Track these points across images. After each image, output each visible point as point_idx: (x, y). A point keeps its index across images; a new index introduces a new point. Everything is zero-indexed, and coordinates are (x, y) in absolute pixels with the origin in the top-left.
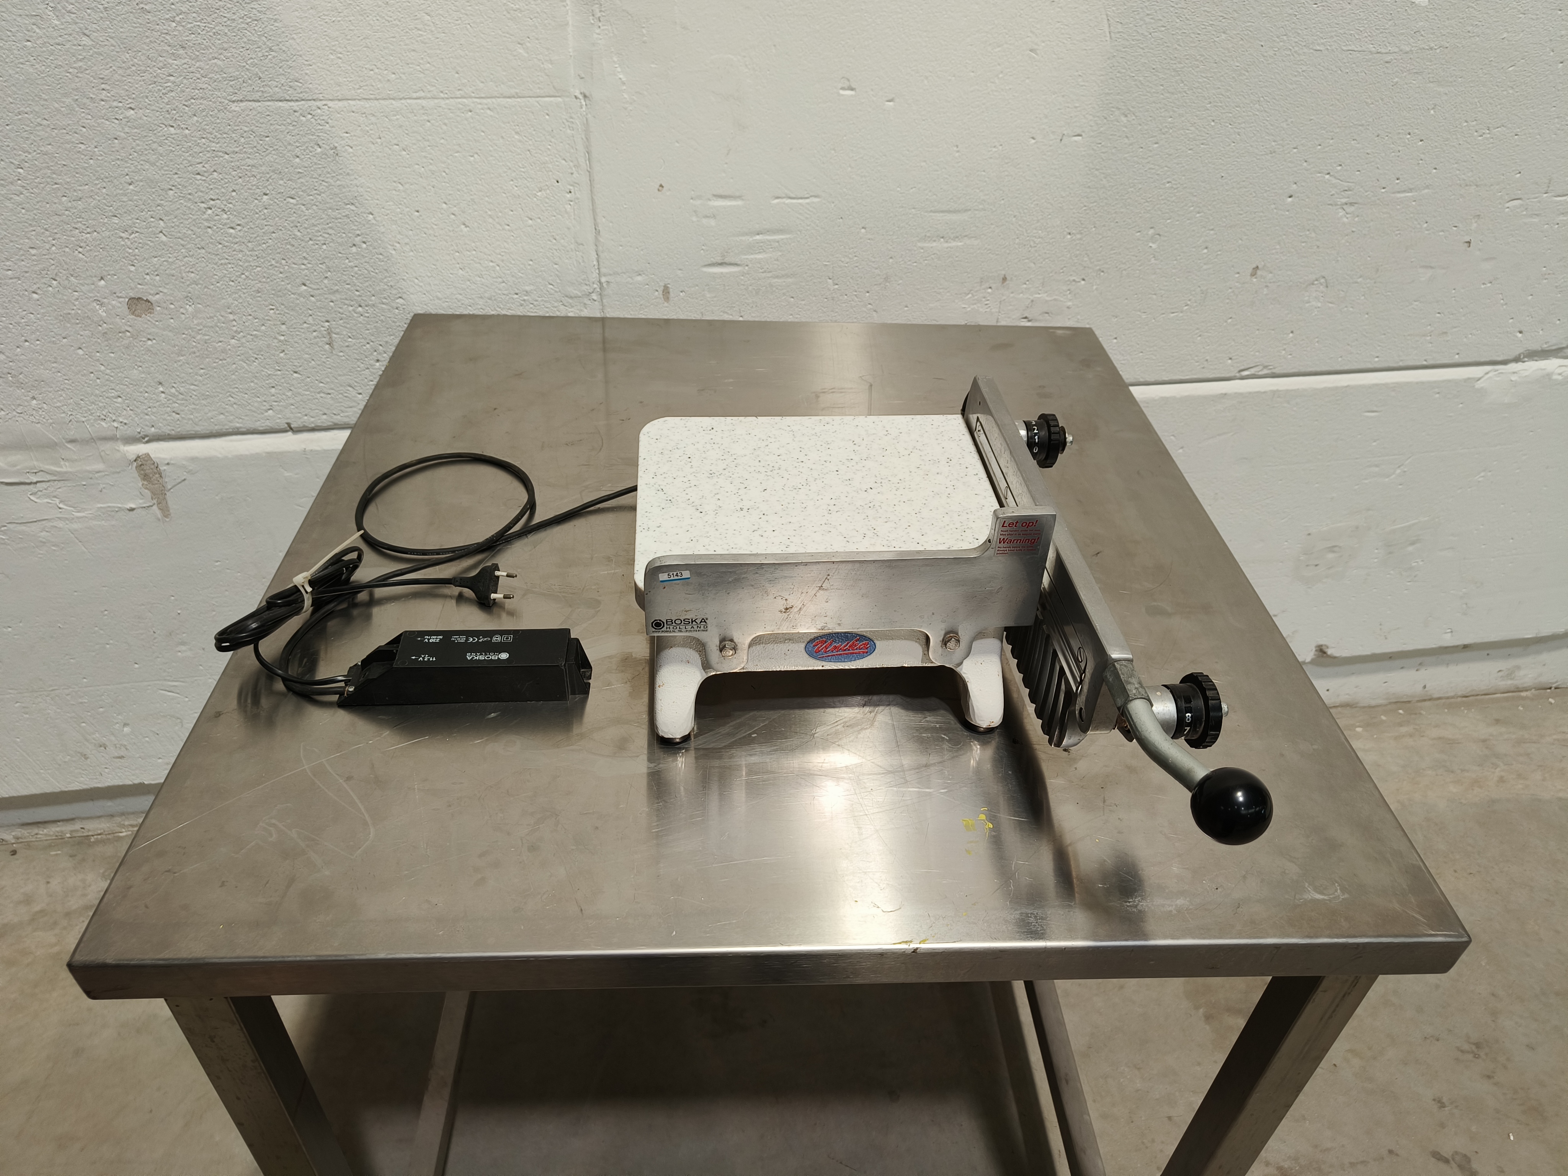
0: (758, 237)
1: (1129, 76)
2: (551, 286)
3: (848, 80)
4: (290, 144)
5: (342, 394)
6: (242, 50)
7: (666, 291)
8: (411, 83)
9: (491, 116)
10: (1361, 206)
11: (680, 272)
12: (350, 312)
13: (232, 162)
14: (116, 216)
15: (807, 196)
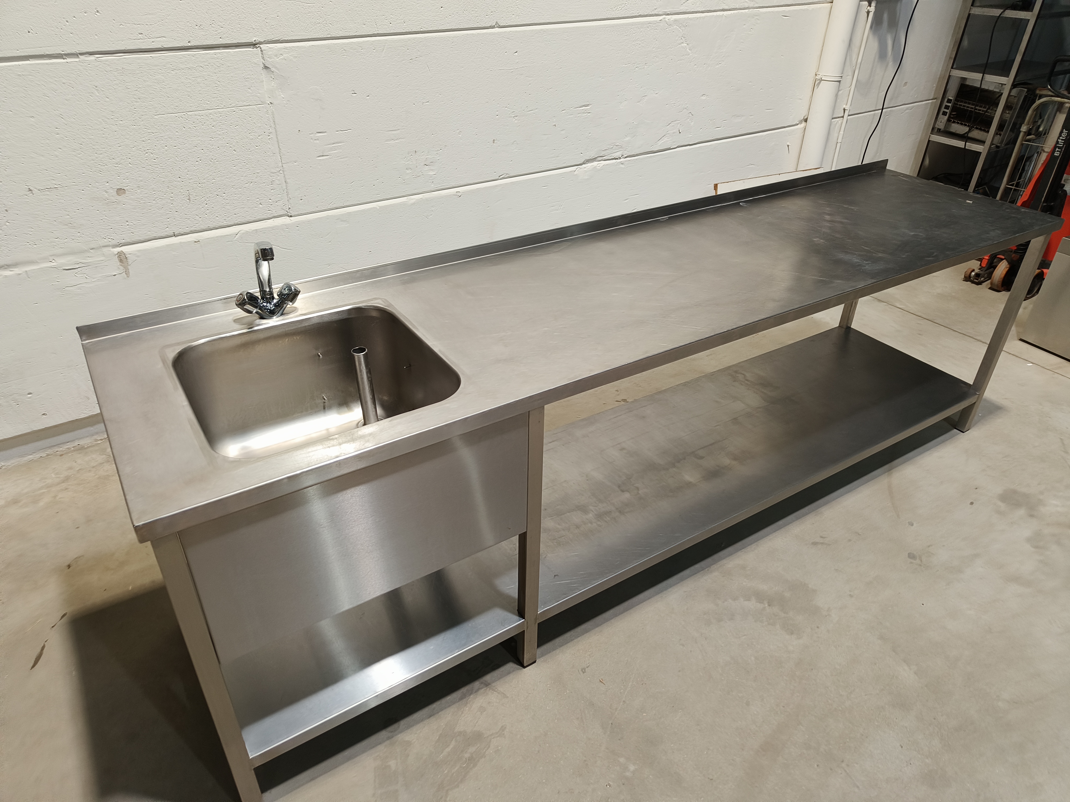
0: (333, 145)
2: (266, 170)
3: (354, 91)
4: (174, 128)
5: (193, 218)
6: (159, 98)
8: (215, 104)
9: (241, 113)
11: (309, 160)
12: (196, 186)
13: (155, 136)
14: (114, 159)
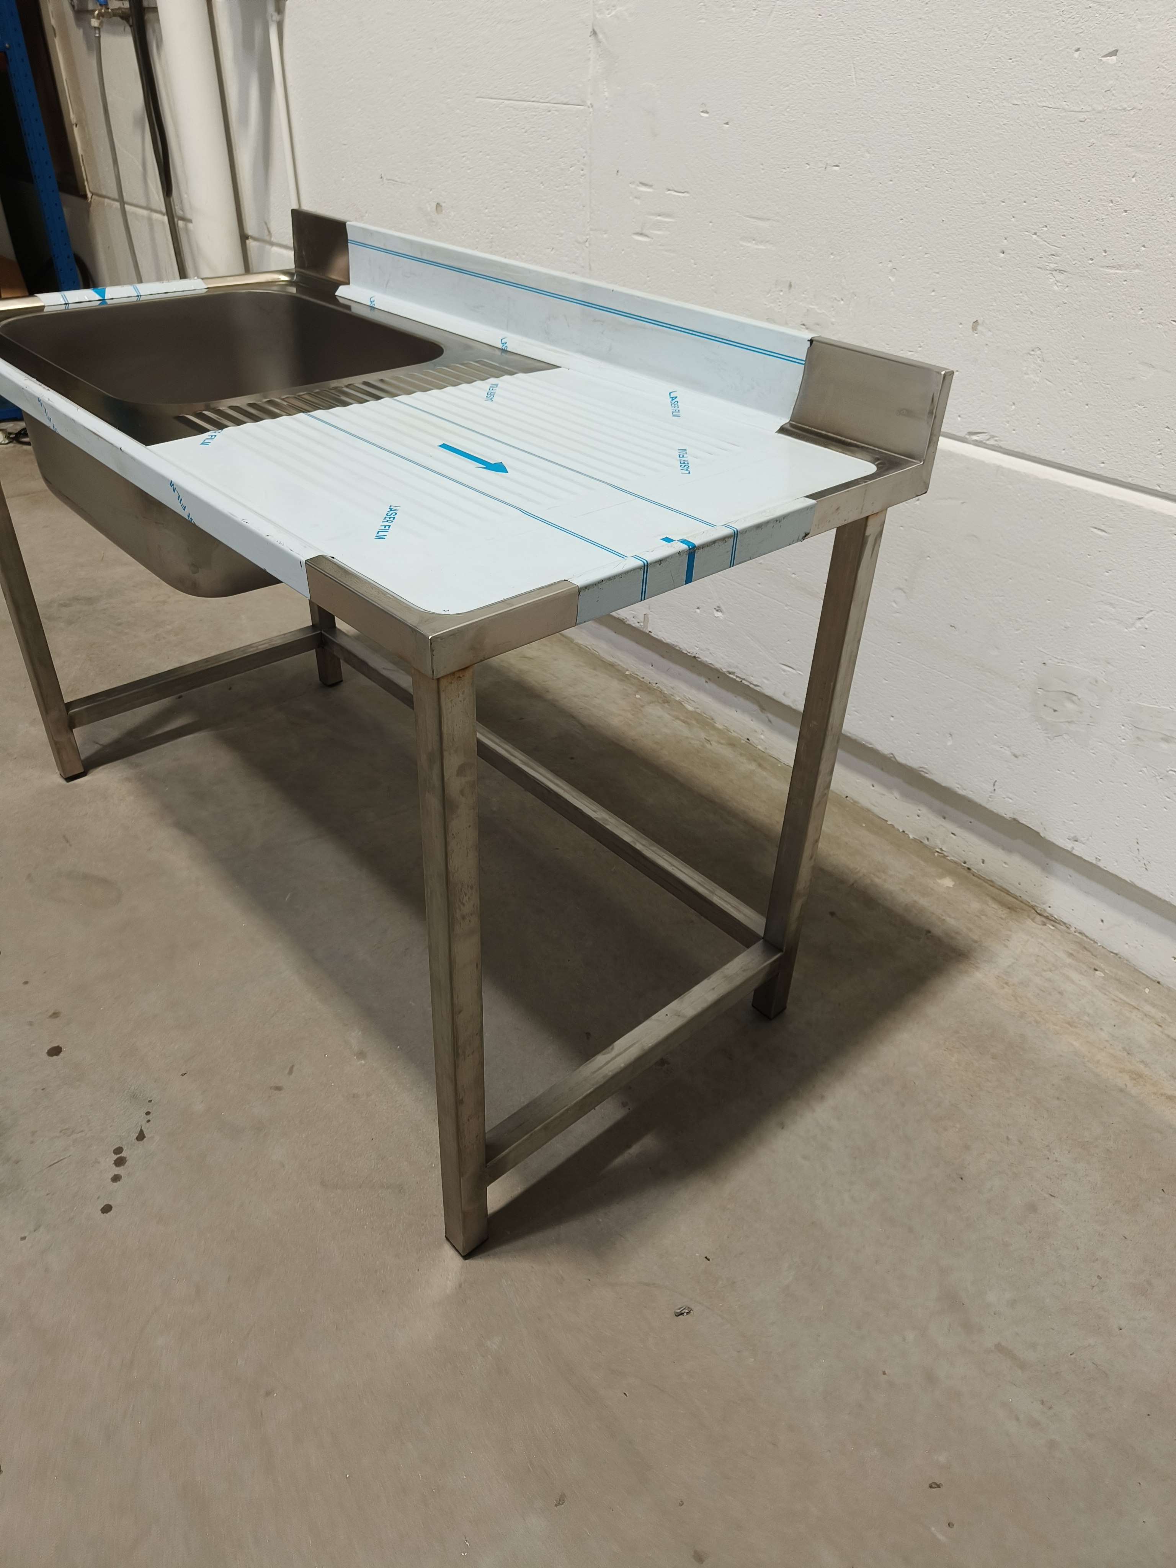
1: (869, 117)
15: (683, 191)
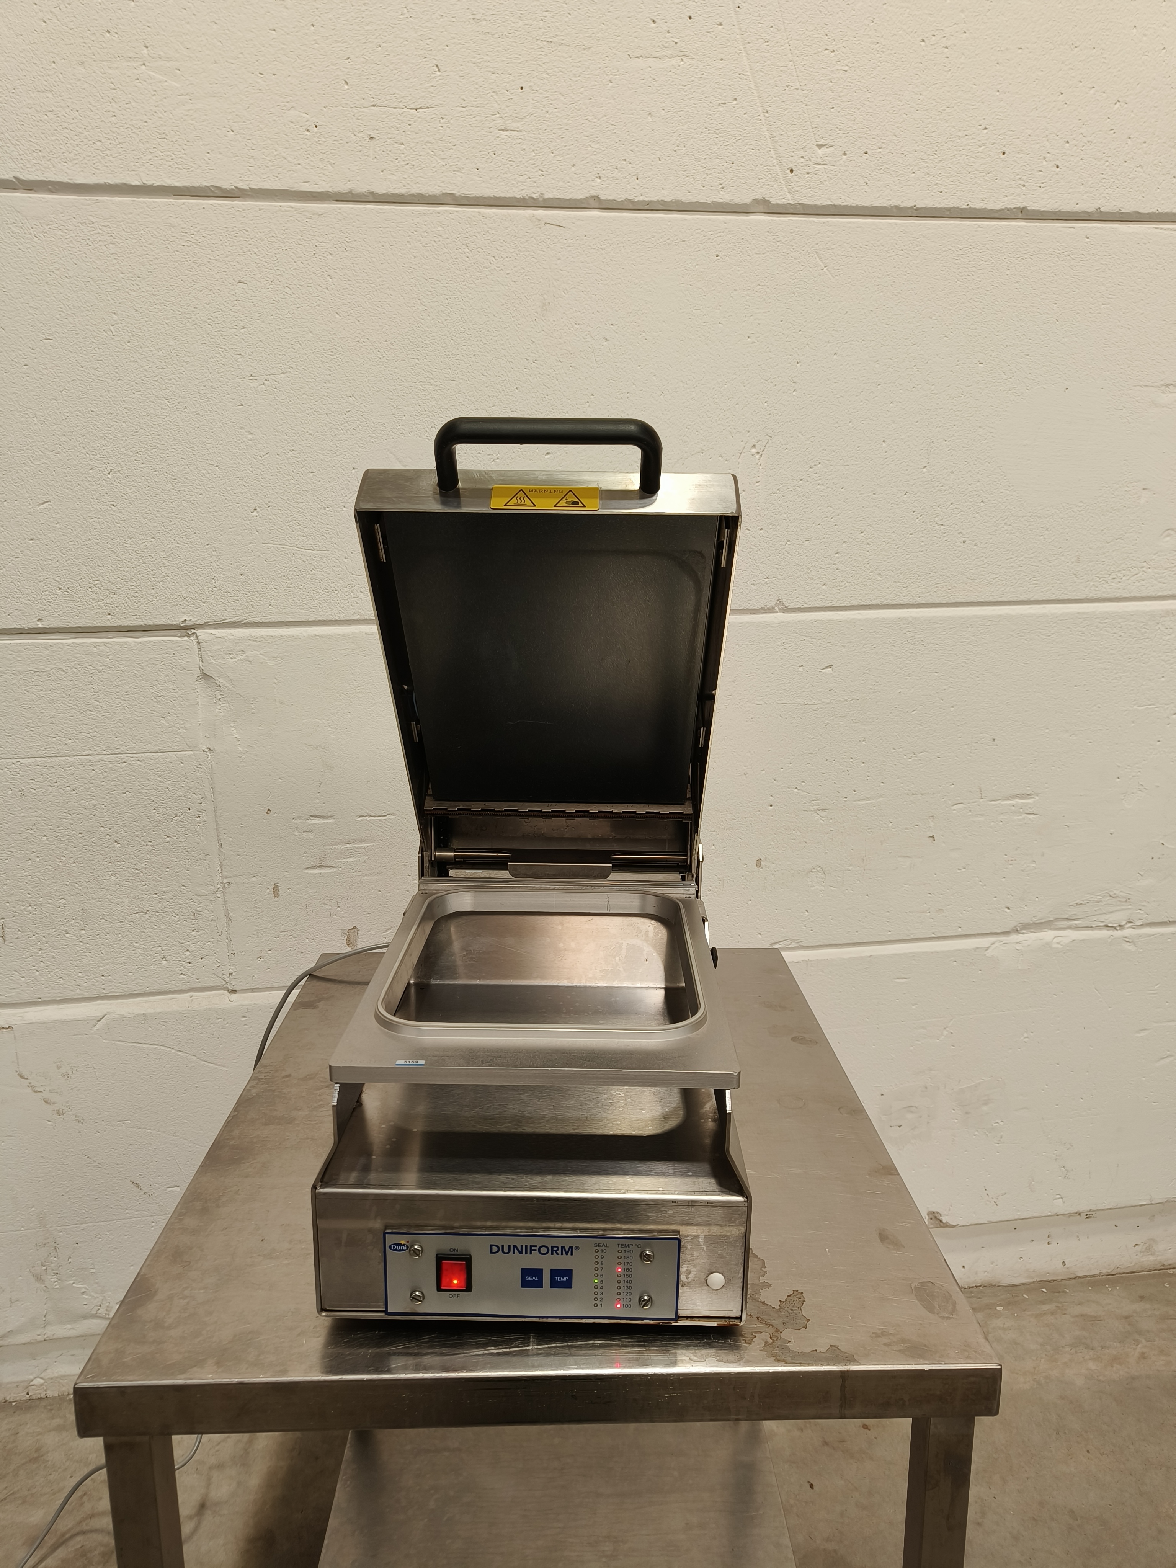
0: (348, 846)
2: (184, 887)
5: (8, 977)
7: (276, 889)
8: (82, 745)
10: (831, 811)
11: (287, 873)
12: (21, 911)
